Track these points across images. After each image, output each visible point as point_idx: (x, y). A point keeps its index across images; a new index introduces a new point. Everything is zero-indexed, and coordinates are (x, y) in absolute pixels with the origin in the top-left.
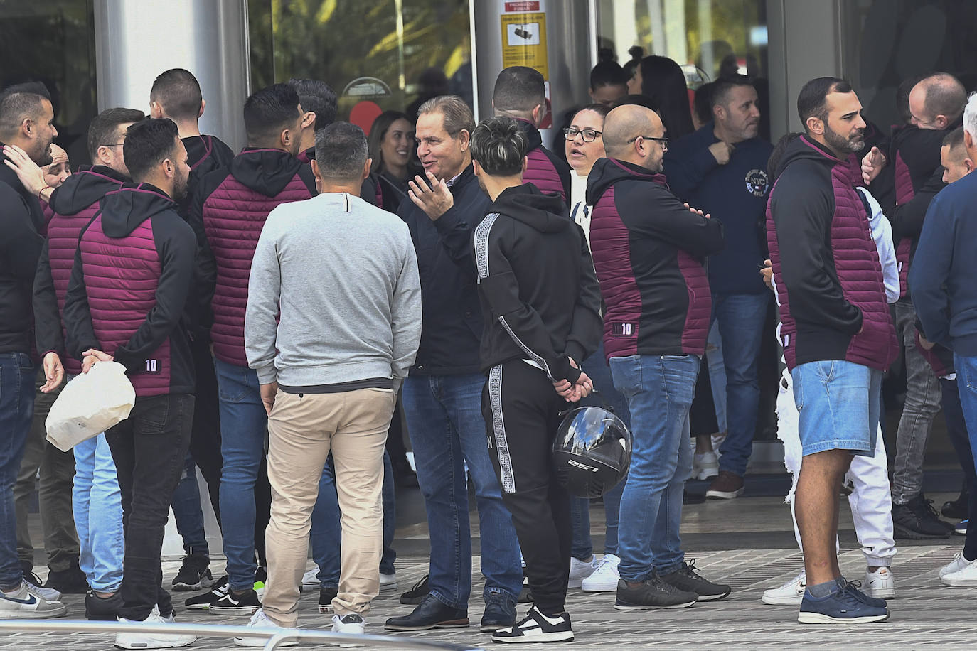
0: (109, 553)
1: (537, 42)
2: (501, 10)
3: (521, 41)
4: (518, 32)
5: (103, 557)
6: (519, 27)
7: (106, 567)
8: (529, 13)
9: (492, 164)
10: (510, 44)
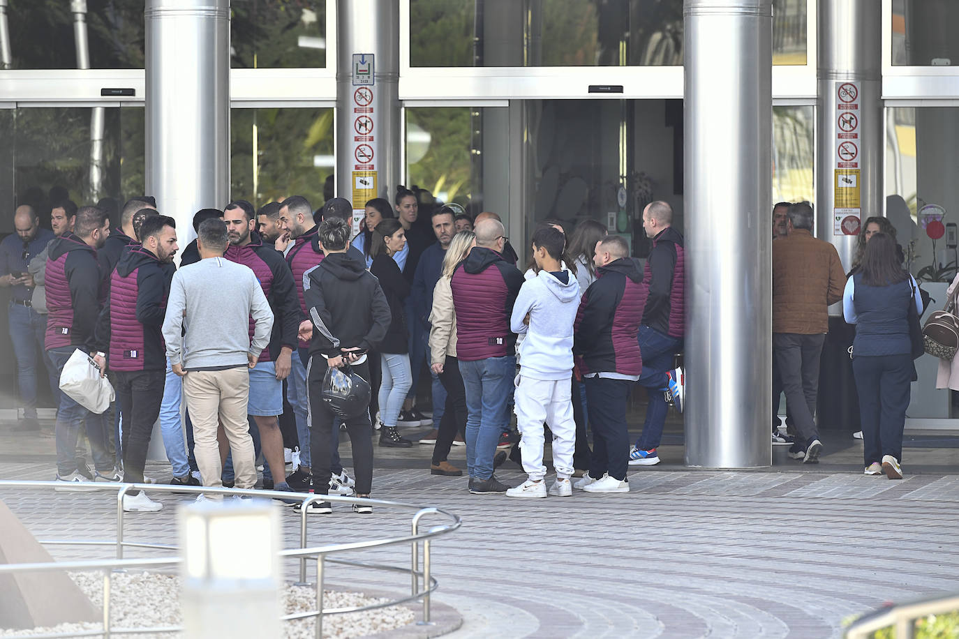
0: (181, 455)
1: (372, 187)
2: (353, 169)
3: (363, 186)
4: (361, 182)
5: (177, 459)
6: (362, 179)
7: (180, 464)
8: (368, 171)
9: (327, 244)
10: (357, 188)
